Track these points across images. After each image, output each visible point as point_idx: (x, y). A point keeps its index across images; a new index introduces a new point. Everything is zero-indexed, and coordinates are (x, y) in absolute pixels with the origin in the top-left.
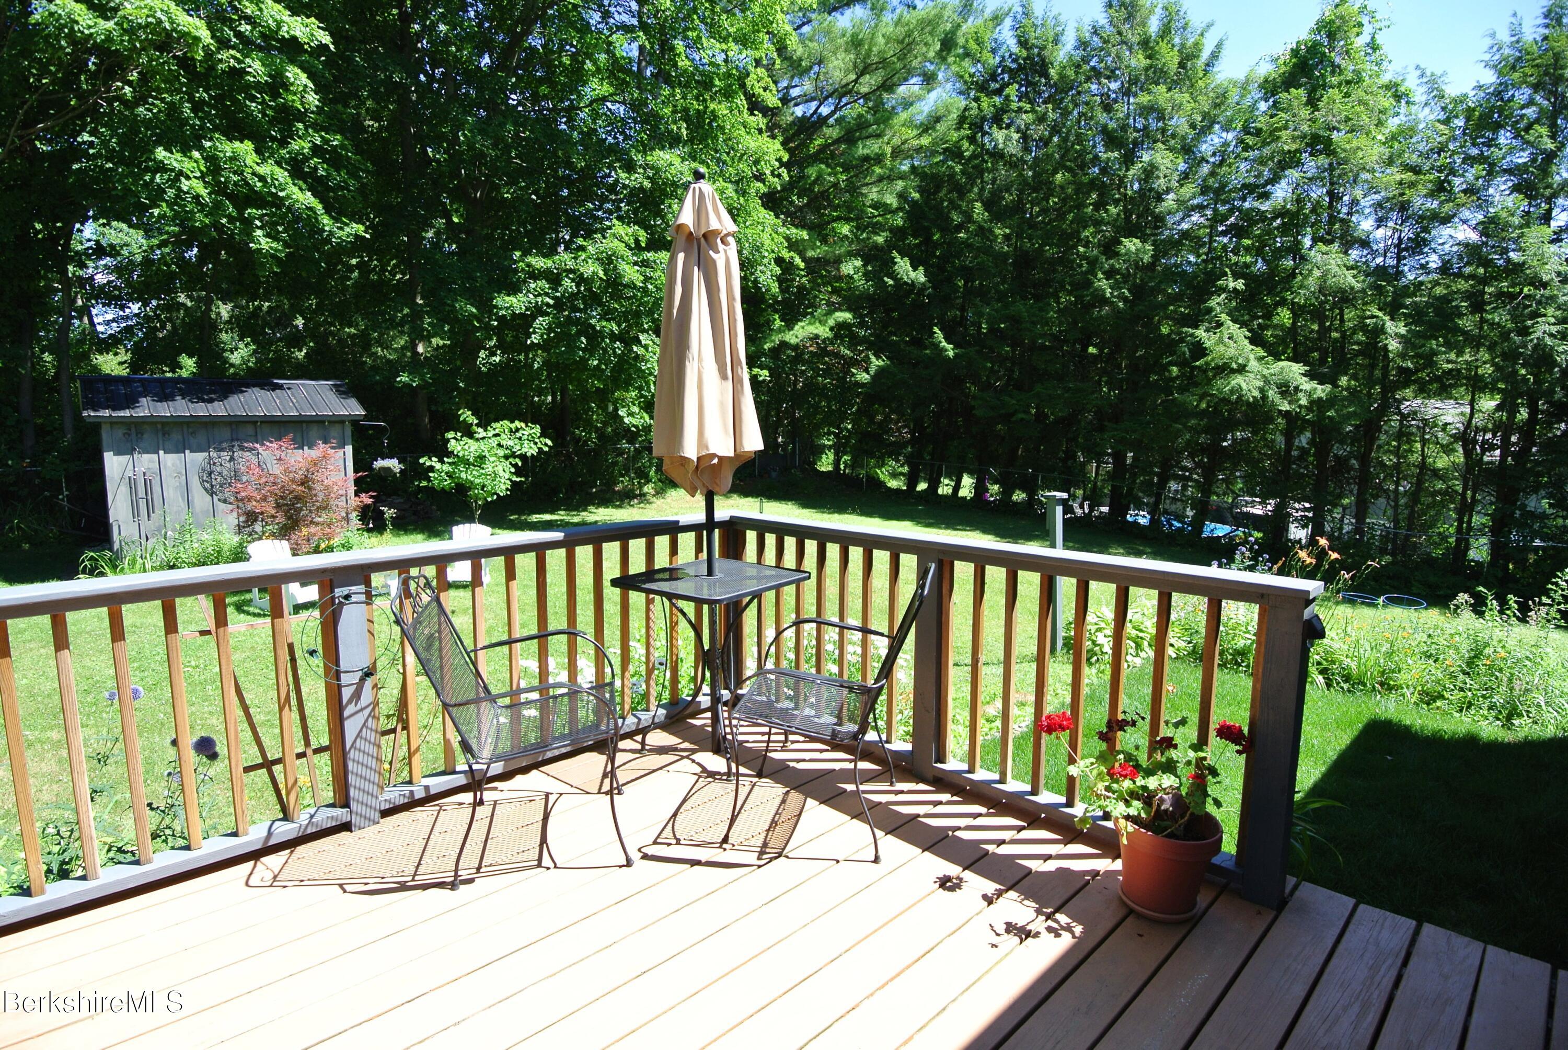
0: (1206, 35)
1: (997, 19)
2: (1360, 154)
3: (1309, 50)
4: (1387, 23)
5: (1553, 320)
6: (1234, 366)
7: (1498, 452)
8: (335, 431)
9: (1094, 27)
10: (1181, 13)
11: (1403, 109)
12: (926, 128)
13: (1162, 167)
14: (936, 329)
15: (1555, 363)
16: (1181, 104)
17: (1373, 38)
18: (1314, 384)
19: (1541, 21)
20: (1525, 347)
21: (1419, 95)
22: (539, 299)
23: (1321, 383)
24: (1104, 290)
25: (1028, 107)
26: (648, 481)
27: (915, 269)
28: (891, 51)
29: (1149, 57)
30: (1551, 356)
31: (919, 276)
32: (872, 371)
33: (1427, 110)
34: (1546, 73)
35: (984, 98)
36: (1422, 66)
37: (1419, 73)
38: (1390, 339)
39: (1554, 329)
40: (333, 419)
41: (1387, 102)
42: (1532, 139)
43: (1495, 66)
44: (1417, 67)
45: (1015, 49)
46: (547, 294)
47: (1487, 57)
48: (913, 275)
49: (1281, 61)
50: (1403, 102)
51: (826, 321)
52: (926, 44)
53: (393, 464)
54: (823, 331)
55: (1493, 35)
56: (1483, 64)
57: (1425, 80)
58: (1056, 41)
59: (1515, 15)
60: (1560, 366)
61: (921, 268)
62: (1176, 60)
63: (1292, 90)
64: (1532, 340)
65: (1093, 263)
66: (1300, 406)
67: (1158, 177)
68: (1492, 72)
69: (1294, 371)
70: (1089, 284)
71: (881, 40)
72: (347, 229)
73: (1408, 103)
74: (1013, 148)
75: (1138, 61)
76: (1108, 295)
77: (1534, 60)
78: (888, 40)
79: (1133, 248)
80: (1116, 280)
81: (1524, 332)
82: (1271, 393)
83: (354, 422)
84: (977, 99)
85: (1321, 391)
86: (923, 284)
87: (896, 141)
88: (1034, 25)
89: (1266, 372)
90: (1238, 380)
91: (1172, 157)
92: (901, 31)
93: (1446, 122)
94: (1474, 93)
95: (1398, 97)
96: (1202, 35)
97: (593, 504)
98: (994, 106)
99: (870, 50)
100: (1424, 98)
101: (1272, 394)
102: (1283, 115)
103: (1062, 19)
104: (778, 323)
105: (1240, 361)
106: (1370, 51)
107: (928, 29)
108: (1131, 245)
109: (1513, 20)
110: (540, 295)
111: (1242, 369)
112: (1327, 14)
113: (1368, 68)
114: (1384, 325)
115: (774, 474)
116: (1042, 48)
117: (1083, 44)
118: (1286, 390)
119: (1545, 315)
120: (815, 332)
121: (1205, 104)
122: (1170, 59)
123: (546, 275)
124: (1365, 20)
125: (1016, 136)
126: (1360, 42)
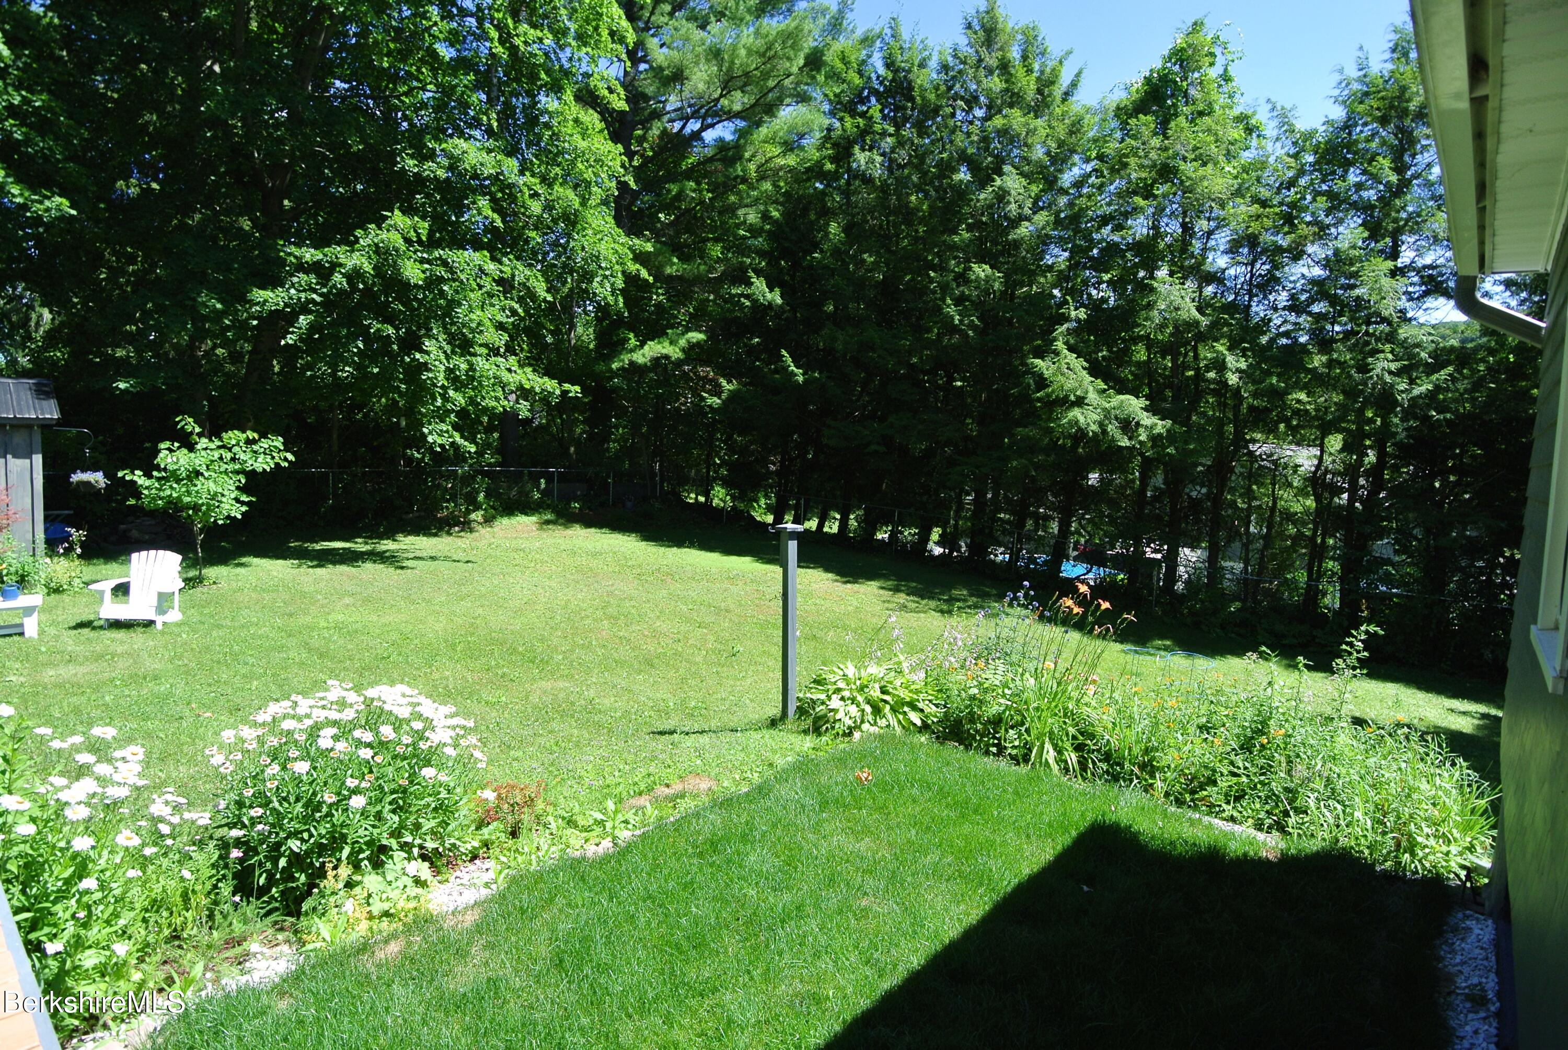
0: (1065, 63)
1: (867, 41)
2: (1205, 183)
3: (1161, 78)
4: (1240, 55)
5: (1390, 356)
6: (1072, 398)
7: (1345, 496)
8: (19, 438)
9: (955, 50)
10: (1040, 39)
11: (1254, 142)
12: (789, 147)
13: (1013, 192)
14: (784, 352)
15: (1396, 403)
16: (1035, 129)
17: (1226, 70)
18: (1156, 420)
19: (1387, 55)
20: (1366, 385)
21: (1270, 130)
22: (303, 295)
23: (1162, 419)
24: (952, 318)
25: (892, 130)
26: (478, 507)
27: (771, 290)
28: (754, 63)
29: (1007, 81)
30: (1393, 394)
31: (776, 297)
32: (724, 396)
33: (1278, 145)
34: (1392, 107)
35: (847, 118)
36: (1273, 100)
37: (1270, 106)
38: (1230, 373)
39: (1393, 366)
40: (15, 422)
41: (1236, 133)
42: (1375, 171)
43: (1344, 102)
44: (1268, 101)
45: (882, 71)
46: (314, 291)
47: (1336, 92)
48: (769, 296)
49: (1134, 89)
50: (1254, 135)
51: (677, 341)
52: (789, 59)
53: (97, 478)
54: (674, 352)
55: (1341, 71)
56: (1333, 100)
57: (1275, 114)
58: (922, 65)
59: (1361, 48)
60: (1402, 406)
61: (777, 289)
62: (1033, 86)
63: (1141, 116)
64: (1371, 377)
65: (945, 288)
66: (1141, 442)
67: (1009, 203)
68: (1342, 108)
69: (1134, 405)
70: (940, 309)
71: (743, 52)
72: (47, 203)
73: (1259, 136)
74: (877, 172)
75: (996, 83)
76: (957, 322)
77: (1379, 92)
78: (750, 52)
79: (982, 275)
80: (965, 307)
81: (1364, 368)
82: (1110, 428)
83: (45, 426)
84: (841, 120)
85: (1161, 426)
86: (781, 306)
87: (760, 159)
88: (901, 48)
89: (1107, 406)
90: (1076, 413)
91: (1025, 183)
92: (760, 43)
93: (1296, 156)
94: (1324, 128)
95: (1249, 130)
96: (1061, 62)
97: (402, 532)
98: (858, 127)
99: (732, 63)
100: (1275, 133)
101: (1113, 428)
102: (1133, 142)
103: (930, 43)
104: (633, 342)
105: (1078, 393)
106: (1223, 83)
107: (790, 42)
108: (981, 271)
109: (1360, 54)
110: (305, 291)
111: (1080, 402)
112: (1179, 41)
113: (1220, 100)
114: (1224, 360)
115: (629, 504)
116: (909, 71)
117: (945, 68)
118: (1128, 426)
119: (1383, 351)
120: (664, 351)
121: (1061, 131)
122: (1028, 86)
123: (315, 268)
124: (1217, 51)
125: (879, 159)
126: (1213, 73)
